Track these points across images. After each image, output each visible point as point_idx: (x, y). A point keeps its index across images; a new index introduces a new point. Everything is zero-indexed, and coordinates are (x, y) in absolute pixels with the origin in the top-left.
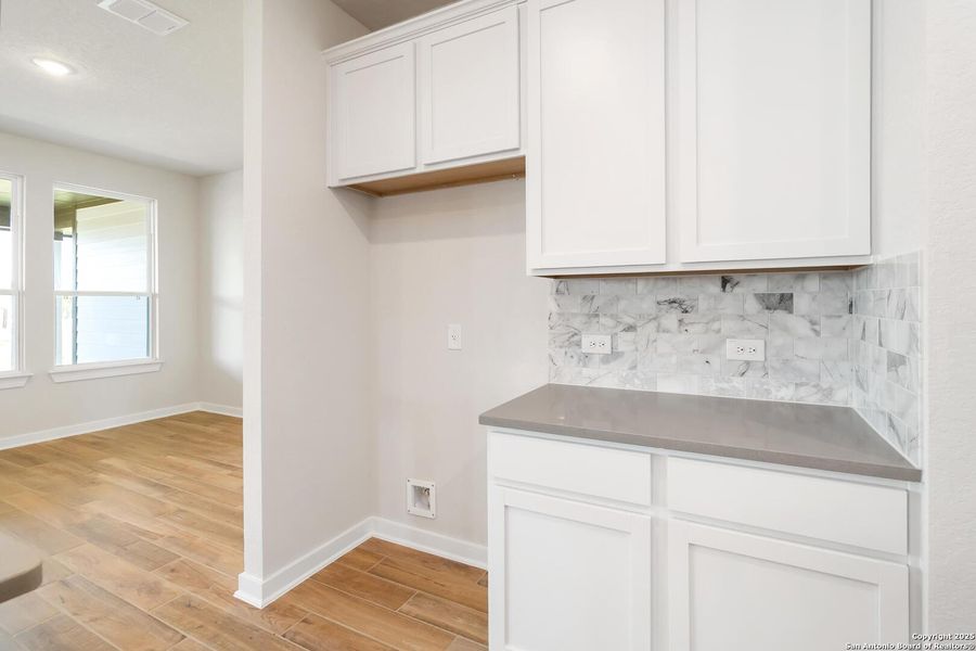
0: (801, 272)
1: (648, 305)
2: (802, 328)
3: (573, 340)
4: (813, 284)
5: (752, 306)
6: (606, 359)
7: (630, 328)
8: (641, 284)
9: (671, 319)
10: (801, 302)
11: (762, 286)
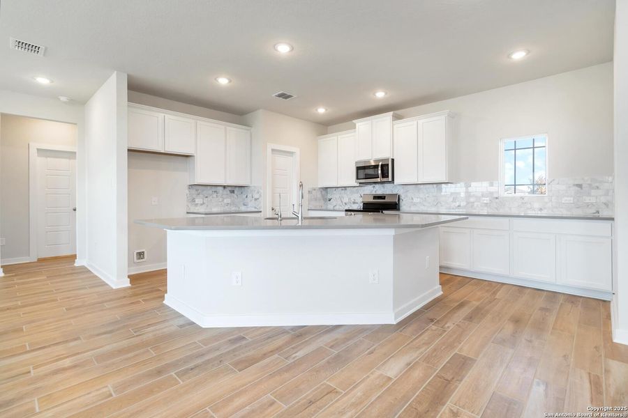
0: (236, 186)
1: (210, 192)
2: (236, 196)
3: (193, 200)
4: (237, 189)
5: (229, 192)
6: (201, 205)
7: (207, 197)
8: (209, 188)
9: (215, 195)
10: (236, 192)
11: (230, 189)
